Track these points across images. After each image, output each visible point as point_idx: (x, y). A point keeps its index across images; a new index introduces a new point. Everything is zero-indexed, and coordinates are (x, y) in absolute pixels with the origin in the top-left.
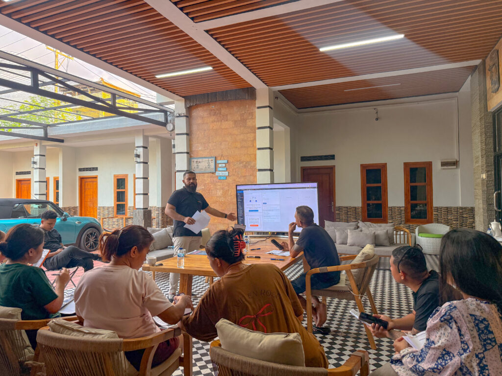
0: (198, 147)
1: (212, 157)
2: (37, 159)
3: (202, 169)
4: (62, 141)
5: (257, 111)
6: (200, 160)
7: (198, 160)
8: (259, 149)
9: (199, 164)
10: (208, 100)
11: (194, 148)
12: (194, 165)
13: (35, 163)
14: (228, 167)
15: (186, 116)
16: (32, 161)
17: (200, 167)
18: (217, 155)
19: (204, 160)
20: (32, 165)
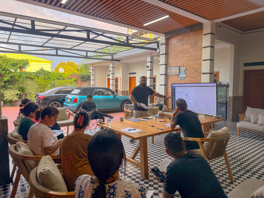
0: (171, 61)
1: (178, 66)
2: (111, 69)
3: (172, 73)
4: (119, 61)
5: (203, 36)
6: (172, 68)
7: (171, 68)
8: (204, 60)
9: (171, 70)
10: (176, 34)
11: (169, 62)
12: (169, 71)
13: (110, 71)
14: (186, 72)
15: (166, 44)
16: (109, 70)
17: (172, 72)
18: (180, 65)
19: (174, 68)
20: (109, 72)
